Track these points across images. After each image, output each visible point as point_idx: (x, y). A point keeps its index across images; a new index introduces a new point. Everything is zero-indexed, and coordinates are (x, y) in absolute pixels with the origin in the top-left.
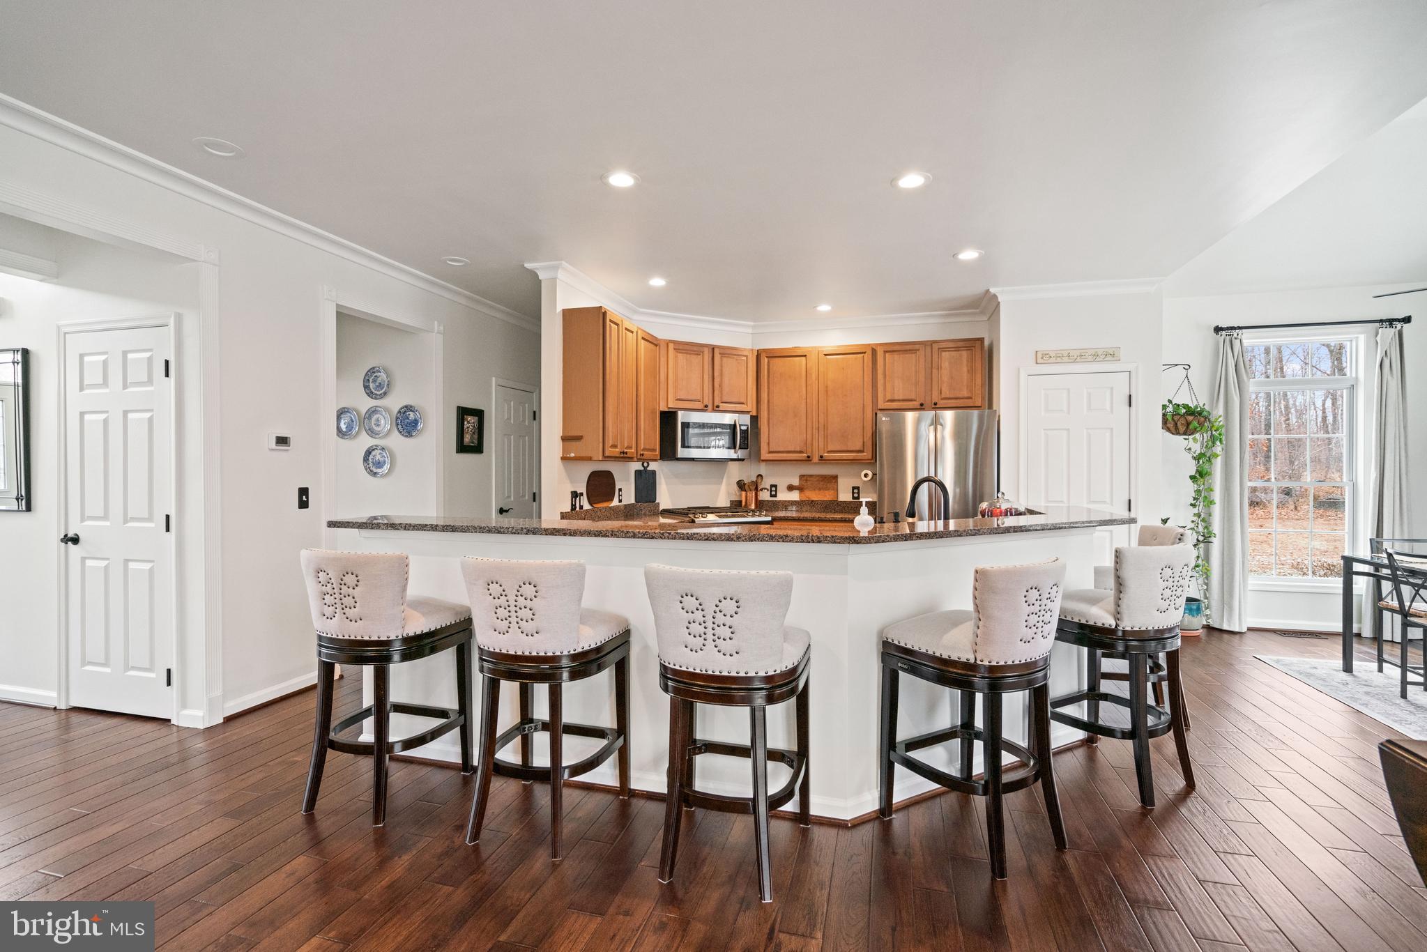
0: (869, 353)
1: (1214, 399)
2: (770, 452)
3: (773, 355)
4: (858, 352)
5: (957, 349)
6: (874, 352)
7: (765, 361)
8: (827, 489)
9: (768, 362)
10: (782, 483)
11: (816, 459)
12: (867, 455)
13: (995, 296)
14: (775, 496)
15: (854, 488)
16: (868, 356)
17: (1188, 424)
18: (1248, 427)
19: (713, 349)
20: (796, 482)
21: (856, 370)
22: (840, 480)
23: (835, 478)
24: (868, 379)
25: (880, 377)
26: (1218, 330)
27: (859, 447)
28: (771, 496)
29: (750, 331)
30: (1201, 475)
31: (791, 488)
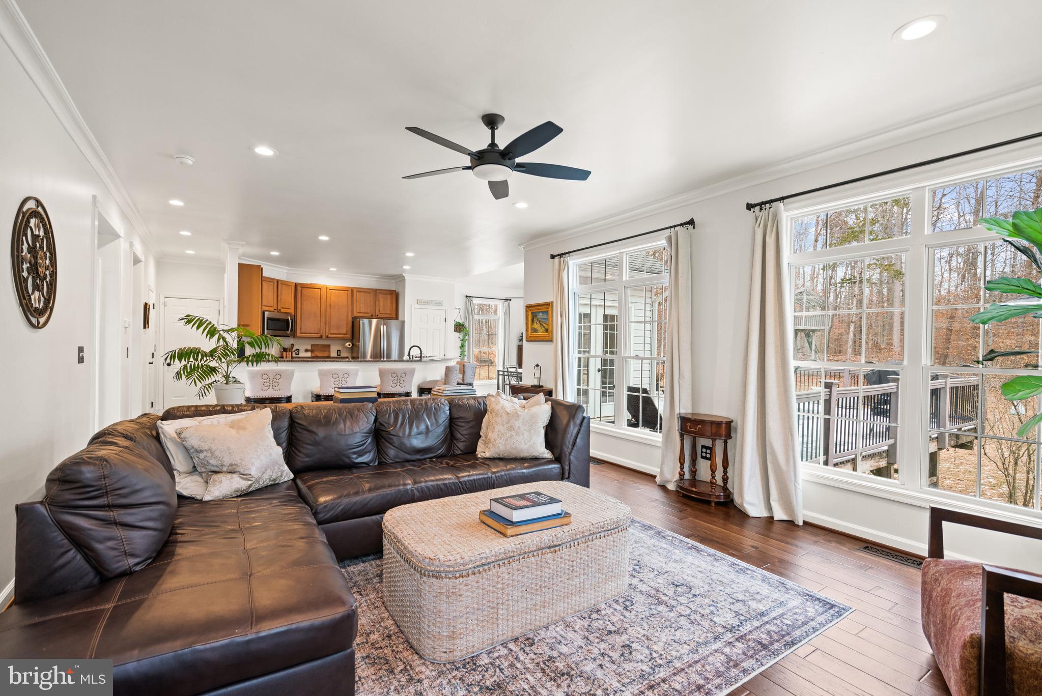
0: (350, 291)
1: (465, 320)
2: (301, 333)
3: (304, 286)
4: (345, 290)
5: (386, 294)
6: (352, 291)
7: (299, 289)
8: (325, 351)
9: (301, 290)
10: (302, 349)
11: (324, 337)
12: (349, 335)
13: (404, 277)
14: (298, 354)
15: (338, 351)
16: (350, 292)
17: (460, 329)
18: (474, 329)
19: (278, 281)
20: (309, 348)
21: (344, 299)
22: (331, 347)
23: (329, 346)
24: (349, 303)
25: (355, 302)
26: (467, 297)
27: (345, 332)
28: (296, 354)
29: (286, 271)
30: (462, 346)
31: (307, 351)
